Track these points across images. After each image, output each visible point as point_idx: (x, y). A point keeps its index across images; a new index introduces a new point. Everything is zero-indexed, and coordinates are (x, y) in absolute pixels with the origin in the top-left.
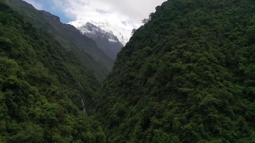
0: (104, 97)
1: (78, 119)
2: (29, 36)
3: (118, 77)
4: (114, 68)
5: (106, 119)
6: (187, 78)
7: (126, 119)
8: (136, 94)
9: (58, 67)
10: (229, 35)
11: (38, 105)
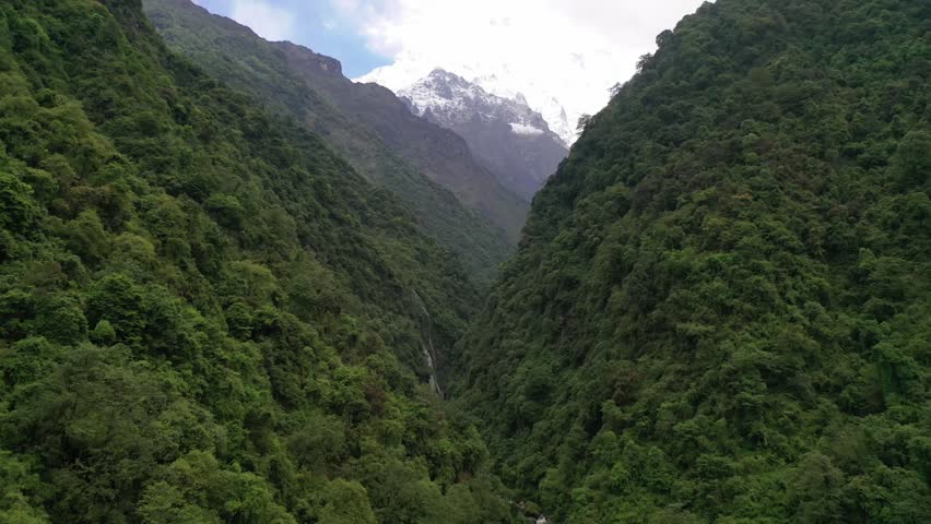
0: (491, 342)
1: (417, 404)
2: (265, 158)
3: (532, 278)
4: (523, 246)
5: (498, 407)
6: (704, 297)
7: (553, 408)
8: (583, 334)
9: (349, 247)
10: (859, 151)
11: (322, 371)
